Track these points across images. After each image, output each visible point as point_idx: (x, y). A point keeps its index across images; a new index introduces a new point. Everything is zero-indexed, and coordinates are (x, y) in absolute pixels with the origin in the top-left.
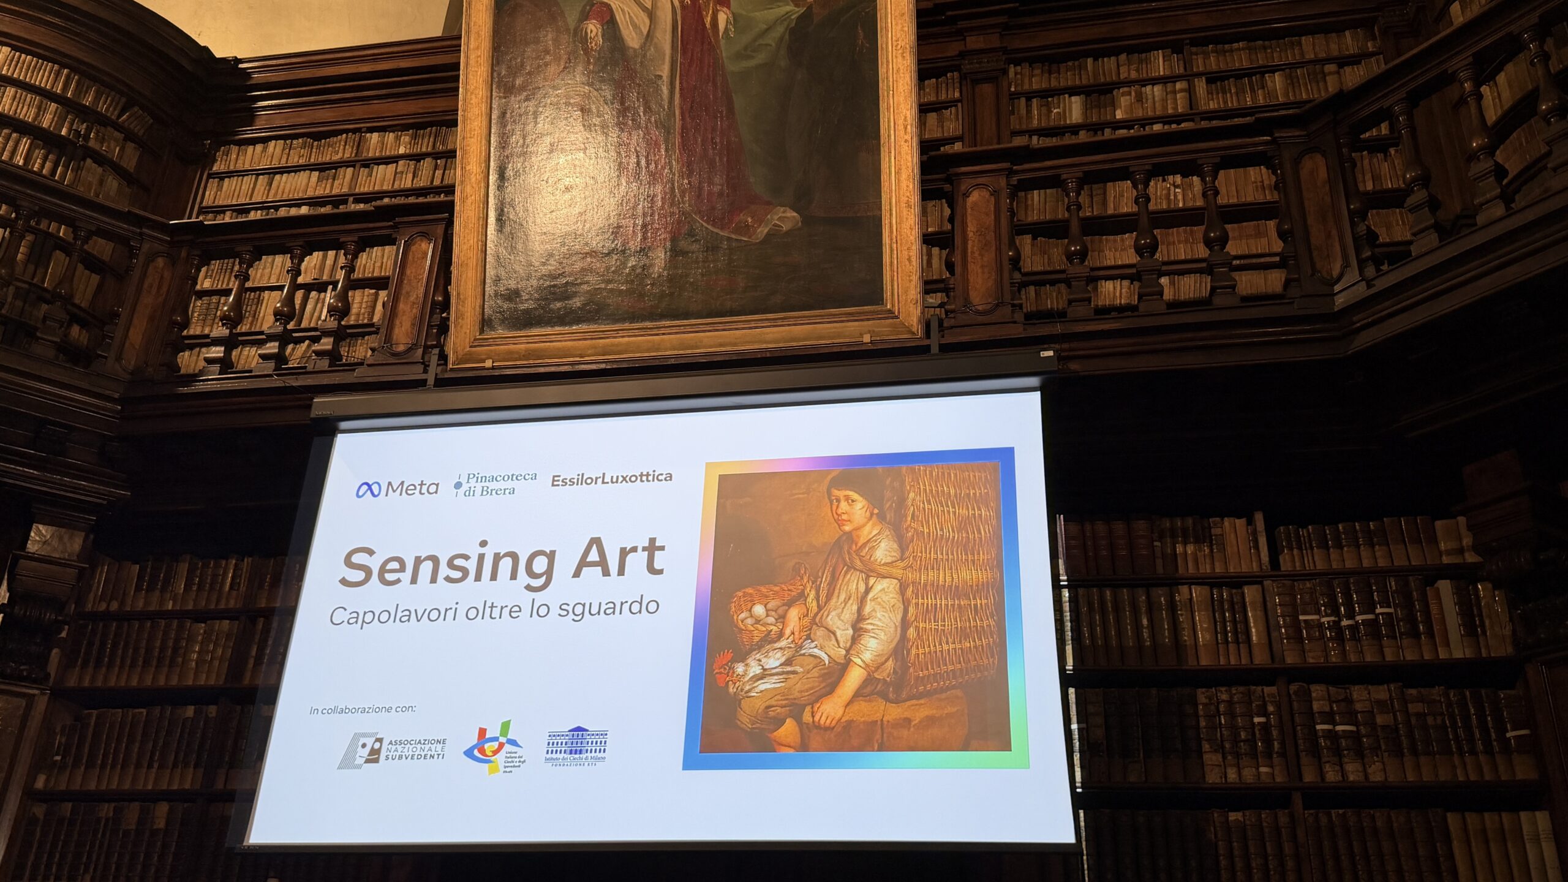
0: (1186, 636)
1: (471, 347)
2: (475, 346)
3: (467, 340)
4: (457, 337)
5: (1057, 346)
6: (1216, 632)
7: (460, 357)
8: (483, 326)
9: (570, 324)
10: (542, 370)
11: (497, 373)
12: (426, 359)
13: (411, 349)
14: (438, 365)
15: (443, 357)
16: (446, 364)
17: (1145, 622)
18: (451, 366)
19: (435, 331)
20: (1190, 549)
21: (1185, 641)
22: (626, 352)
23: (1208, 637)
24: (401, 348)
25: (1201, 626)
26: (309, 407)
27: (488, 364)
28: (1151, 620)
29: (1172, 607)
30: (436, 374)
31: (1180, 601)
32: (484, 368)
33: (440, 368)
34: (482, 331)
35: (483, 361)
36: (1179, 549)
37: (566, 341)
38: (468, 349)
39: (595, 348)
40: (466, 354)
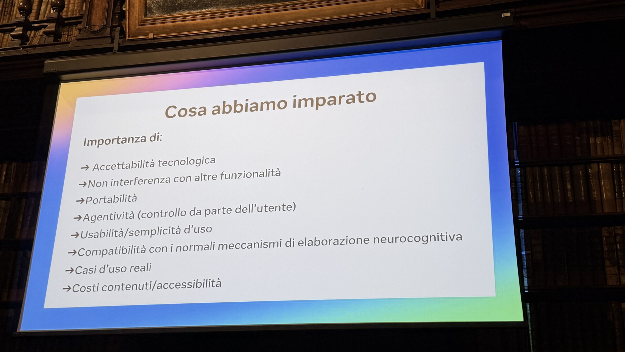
0: (595, 194)
1: (139, 25)
2: (142, 25)
3: (137, 21)
4: (130, 20)
5: (513, 10)
6: (615, 192)
7: (133, 32)
8: (146, 12)
9: (200, 8)
10: (184, 39)
11: (156, 41)
12: (112, 35)
13: (103, 28)
14: (120, 38)
15: (123, 33)
16: (125, 37)
17: (569, 187)
18: (128, 38)
19: (117, 17)
20: (599, 140)
21: (595, 198)
22: (236, 25)
23: (609, 194)
24: (97, 28)
25: (605, 188)
26: (43, 67)
27: (151, 36)
28: (572, 186)
29: (587, 176)
30: (119, 44)
31: (592, 173)
32: (148, 39)
33: (121, 40)
34: (146, 15)
35: (147, 34)
36: (592, 140)
37: (198, 19)
38: (138, 27)
39: (217, 23)
40: (137, 30)
